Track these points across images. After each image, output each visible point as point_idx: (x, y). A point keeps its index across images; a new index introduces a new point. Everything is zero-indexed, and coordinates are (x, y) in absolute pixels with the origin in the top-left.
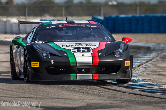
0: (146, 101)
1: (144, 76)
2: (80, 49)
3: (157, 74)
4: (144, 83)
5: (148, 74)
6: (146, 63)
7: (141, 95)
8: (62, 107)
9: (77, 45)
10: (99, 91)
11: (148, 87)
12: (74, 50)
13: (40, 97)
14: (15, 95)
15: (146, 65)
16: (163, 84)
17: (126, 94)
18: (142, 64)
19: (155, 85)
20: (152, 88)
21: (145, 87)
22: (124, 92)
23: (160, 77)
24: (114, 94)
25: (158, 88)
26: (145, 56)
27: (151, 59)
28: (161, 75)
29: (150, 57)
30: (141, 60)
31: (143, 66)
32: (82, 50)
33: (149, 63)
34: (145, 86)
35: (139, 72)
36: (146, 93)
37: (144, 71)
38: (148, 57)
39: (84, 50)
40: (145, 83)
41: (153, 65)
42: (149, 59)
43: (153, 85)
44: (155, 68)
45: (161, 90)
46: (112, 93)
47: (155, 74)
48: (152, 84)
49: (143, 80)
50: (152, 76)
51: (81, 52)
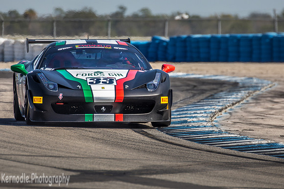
0: (231, 163)
1: (229, 125)
2: (100, 79)
3: (248, 122)
4: (227, 135)
5: (235, 123)
6: (231, 106)
7: (223, 154)
8: (106, 171)
9: (96, 74)
10: (162, 148)
11: (235, 141)
12: (92, 81)
13: (73, 155)
14: (36, 153)
15: (231, 110)
16: (256, 137)
17: (201, 151)
18: (226, 108)
19: (244, 139)
20: (240, 144)
21: (230, 142)
22: (199, 150)
23: (252, 127)
24: (184, 151)
25: (248, 143)
26: (230, 96)
27: (239, 100)
28: (253, 124)
29: (236, 98)
30: (225, 102)
31: (227, 110)
32: (102, 81)
33: (235, 106)
34: (229, 140)
35: (220, 119)
36: (231, 151)
37: (228, 119)
38: (234, 98)
39: (105, 81)
40: (230, 135)
41: (241, 109)
42: (235, 100)
43: (242, 139)
44: (244, 114)
45: (252, 147)
46: (181, 151)
47: (244, 122)
48: (240, 137)
49: (226, 132)
50: (240, 126)
51: (101, 83)
